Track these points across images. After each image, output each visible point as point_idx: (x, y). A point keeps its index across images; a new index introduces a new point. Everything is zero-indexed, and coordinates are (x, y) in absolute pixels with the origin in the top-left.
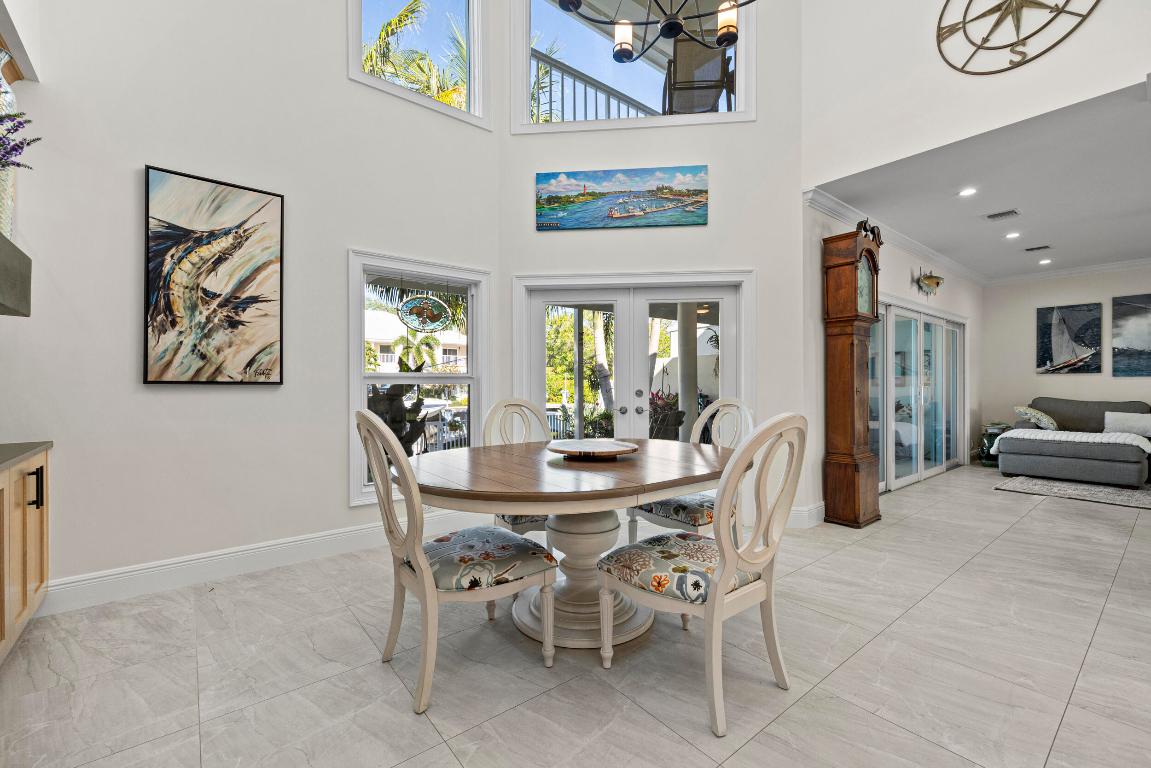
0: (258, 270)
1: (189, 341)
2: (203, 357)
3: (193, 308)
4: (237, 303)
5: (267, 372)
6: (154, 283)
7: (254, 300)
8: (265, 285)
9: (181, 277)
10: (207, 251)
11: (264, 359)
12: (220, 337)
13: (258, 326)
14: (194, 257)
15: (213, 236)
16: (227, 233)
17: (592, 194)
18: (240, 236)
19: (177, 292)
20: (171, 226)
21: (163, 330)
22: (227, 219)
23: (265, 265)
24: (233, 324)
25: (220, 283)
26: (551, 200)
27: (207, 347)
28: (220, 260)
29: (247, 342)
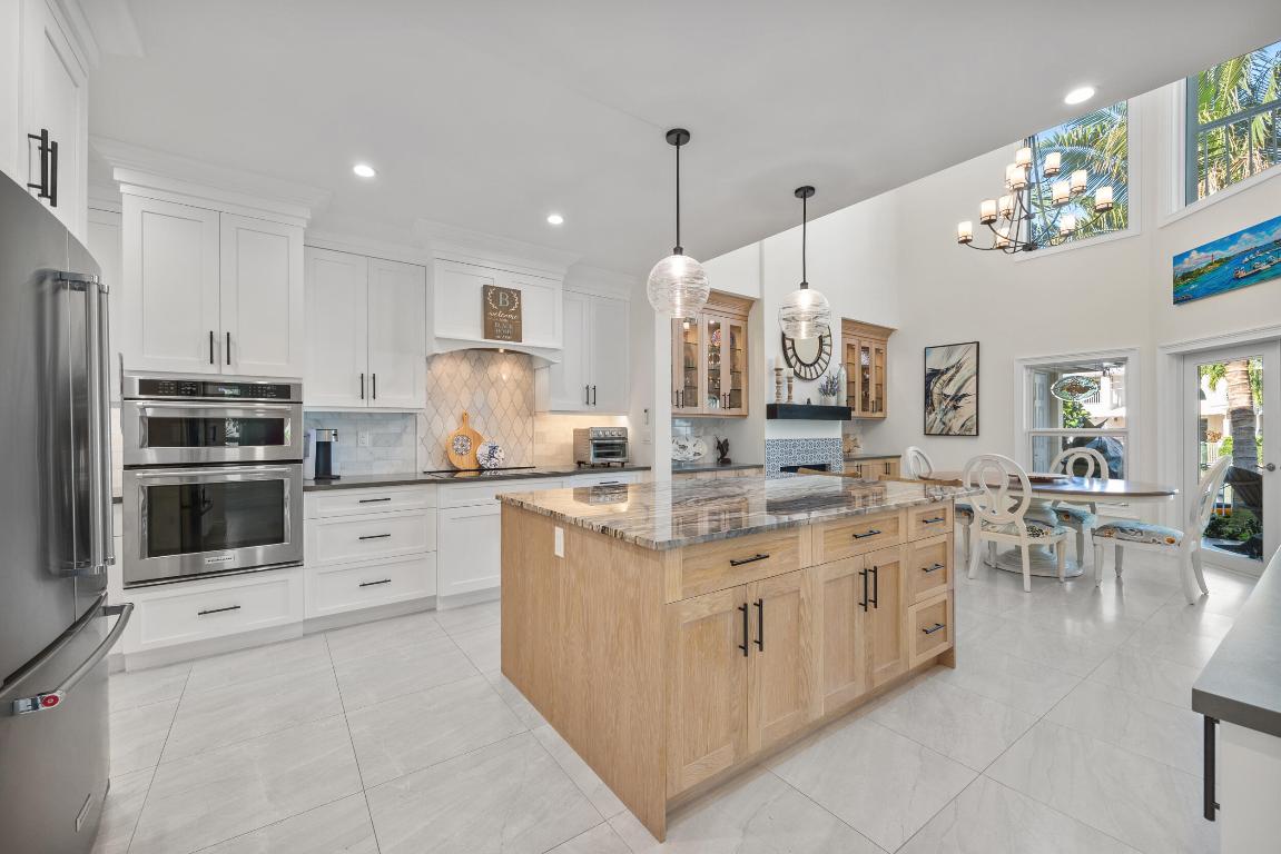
0: (966, 381)
1: (939, 417)
2: (944, 423)
3: (941, 403)
4: (957, 398)
5: (970, 430)
6: (928, 394)
7: (964, 395)
8: (970, 388)
9: (936, 390)
10: (945, 377)
11: (969, 423)
12: (951, 414)
13: (967, 408)
14: (941, 381)
15: (948, 369)
16: (953, 367)
17: (1220, 261)
18: (958, 367)
19: (935, 397)
20: (933, 370)
21: (930, 413)
22: (953, 361)
23: (969, 378)
24: (955, 408)
25: (950, 390)
26: (1186, 276)
27: (946, 419)
28: (950, 380)
29: (961, 416)
